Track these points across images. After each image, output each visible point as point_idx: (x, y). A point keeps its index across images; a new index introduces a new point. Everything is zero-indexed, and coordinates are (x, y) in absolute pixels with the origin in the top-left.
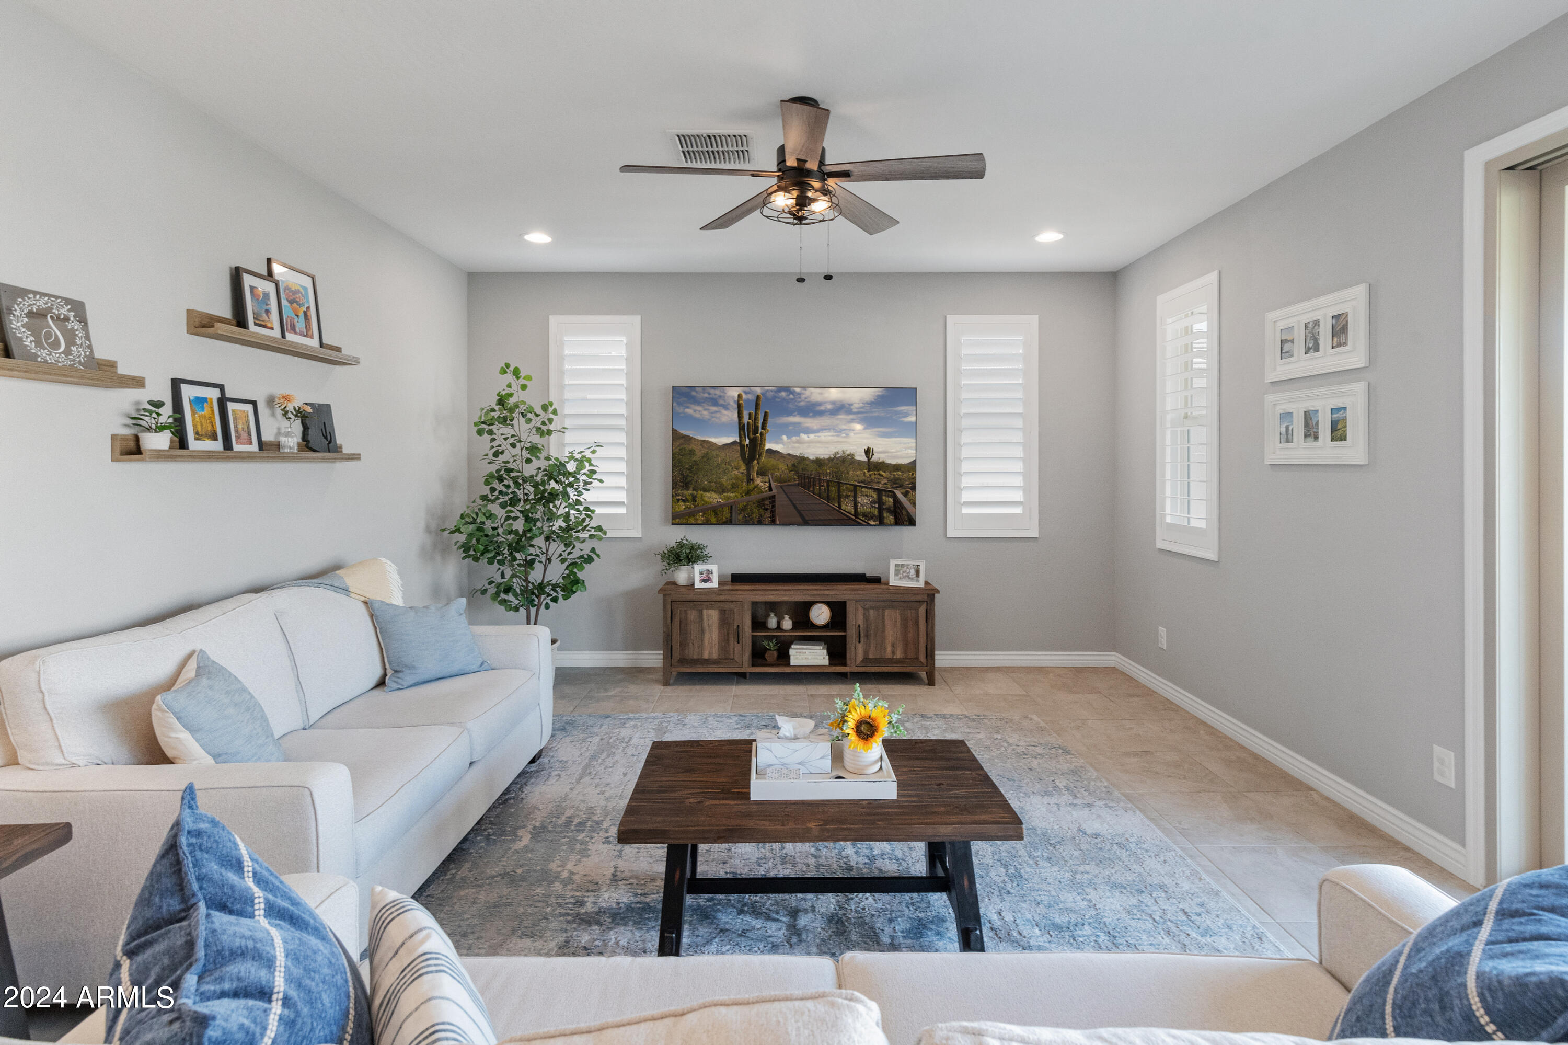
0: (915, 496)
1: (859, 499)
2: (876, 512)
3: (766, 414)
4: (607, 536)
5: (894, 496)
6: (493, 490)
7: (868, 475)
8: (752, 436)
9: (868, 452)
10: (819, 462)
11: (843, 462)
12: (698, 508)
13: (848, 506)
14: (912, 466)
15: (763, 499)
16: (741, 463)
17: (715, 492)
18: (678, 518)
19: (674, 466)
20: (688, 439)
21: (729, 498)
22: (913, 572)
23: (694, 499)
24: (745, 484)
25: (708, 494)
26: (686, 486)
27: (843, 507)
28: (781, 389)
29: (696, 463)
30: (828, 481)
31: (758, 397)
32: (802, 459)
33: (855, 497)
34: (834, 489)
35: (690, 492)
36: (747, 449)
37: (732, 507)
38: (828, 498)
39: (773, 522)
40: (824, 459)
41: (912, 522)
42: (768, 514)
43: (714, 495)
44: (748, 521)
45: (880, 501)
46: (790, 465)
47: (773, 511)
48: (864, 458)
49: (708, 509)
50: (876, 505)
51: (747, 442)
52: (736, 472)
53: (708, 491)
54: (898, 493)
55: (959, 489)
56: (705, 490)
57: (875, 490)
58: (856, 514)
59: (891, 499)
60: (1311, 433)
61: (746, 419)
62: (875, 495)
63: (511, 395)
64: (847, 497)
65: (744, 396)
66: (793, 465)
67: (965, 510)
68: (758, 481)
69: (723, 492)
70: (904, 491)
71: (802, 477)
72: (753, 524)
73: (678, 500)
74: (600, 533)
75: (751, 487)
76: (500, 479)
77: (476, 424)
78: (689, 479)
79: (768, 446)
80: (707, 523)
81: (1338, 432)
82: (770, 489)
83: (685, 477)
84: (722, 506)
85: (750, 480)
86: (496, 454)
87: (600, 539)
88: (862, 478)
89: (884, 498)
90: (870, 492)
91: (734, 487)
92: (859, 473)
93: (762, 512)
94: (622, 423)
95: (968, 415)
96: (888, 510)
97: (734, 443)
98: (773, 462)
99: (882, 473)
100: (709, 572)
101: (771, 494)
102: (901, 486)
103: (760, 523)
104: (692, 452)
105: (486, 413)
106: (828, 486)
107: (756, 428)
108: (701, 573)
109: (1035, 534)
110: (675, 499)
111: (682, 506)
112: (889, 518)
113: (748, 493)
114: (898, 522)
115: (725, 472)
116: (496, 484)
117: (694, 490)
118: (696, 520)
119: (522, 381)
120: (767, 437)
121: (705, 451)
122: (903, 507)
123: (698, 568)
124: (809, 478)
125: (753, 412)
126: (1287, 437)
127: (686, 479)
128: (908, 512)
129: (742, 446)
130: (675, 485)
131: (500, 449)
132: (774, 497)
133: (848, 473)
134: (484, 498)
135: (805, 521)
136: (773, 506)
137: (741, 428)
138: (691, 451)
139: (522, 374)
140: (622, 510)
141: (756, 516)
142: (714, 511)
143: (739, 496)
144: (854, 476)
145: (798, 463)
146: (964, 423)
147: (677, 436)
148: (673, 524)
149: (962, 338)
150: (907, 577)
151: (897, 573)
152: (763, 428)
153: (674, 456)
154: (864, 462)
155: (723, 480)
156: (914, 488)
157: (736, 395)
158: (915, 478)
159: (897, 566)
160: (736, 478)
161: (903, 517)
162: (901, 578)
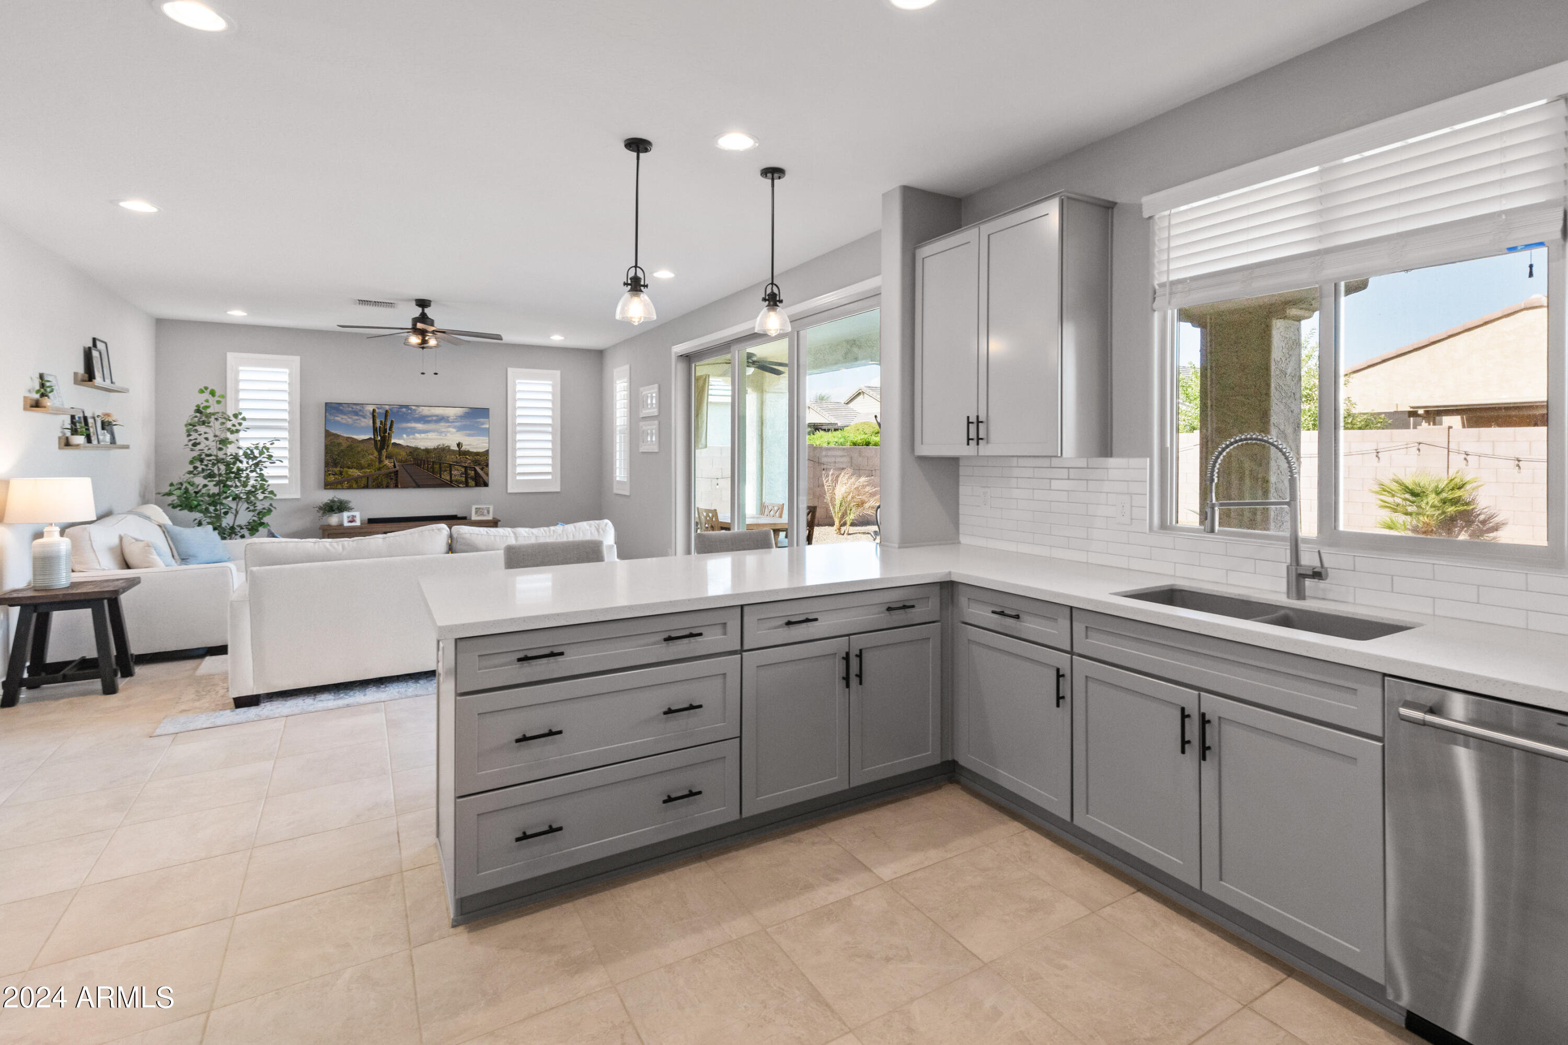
0: (488, 470)
1: (453, 472)
2: (463, 479)
3: (392, 422)
4: (278, 497)
5: (475, 470)
6: (195, 468)
7: (459, 458)
8: (382, 435)
9: (459, 445)
10: (427, 451)
11: (443, 450)
12: (344, 479)
13: (446, 476)
14: (487, 452)
15: (391, 473)
16: (375, 451)
17: (357, 469)
18: (328, 485)
19: (326, 453)
20: (336, 436)
21: (365, 473)
22: (486, 511)
23: (341, 473)
24: (377, 464)
25: (351, 470)
26: (335, 465)
27: (443, 477)
28: (402, 406)
29: (342, 451)
30: (433, 462)
31: (387, 411)
32: (416, 449)
33: (451, 471)
34: (437, 467)
35: (338, 469)
36: (379, 443)
37: (368, 478)
38: (433, 472)
39: (396, 486)
40: (431, 449)
41: (486, 484)
42: (393, 482)
43: (355, 471)
44: (379, 486)
45: (466, 473)
46: (408, 452)
47: (396, 480)
48: (456, 448)
49: (352, 479)
50: (464, 476)
51: (379, 438)
52: (371, 457)
53: (352, 468)
54: (478, 469)
55: (515, 466)
56: (349, 468)
57: (463, 467)
58: (451, 481)
59: (473, 472)
61: (378, 424)
62: (463, 470)
63: (207, 407)
64: (445, 471)
65: (377, 411)
66: (411, 452)
67: (518, 478)
68: (387, 462)
69: (362, 469)
70: (481, 467)
71: (416, 459)
72: (383, 488)
73: (330, 474)
74: (271, 495)
75: (381, 466)
76: (201, 461)
78: (337, 461)
79: (393, 441)
80: (350, 488)
82: (395, 466)
84: (361, 477)
85: (380, 461)
86: (195, 445)
87: (272, 499)
88: (455, 460)
89: (469, 471)
90: (459, 468)
91: (369, 466)
92: (453, 457)
93: (389, 480)
94: (285, 425)
95: (519, 424)
96: (472, 478)
97: (370, 439)
98: (396, 450)
99: (468, 457)
100: (354, 516)
101: (395, 469)
102: (479, 464)
103: (387, 487)
104: (339, 444)
105: (191, 419)
106: (433, 464)
107: (385, 431)
108: (348, 517)
109: (558, 489)
110: (327, 473)
111: (332, 478)
112: (472, 483)
113: (379, 469)
114: (477, 485)
115: (363, 457)
116: (197, 464)
117: (341, 467)
118: (342, 486)
119: (217, 398)
120: (393, 435)
121: (349, 443)
122: (480, 476)
123: (345, 514)
124: (421, 460)
125: (383, 420)
127: (335, 461)
128: (483, 479)
129: (376, 441)
130: (327, 464)
131: (197, 441)
132: (397, 471)
133: (446, 457)
134: (189, 473)
135: (418, 486)
136: (397, 477)
137: (375, 430)
139: (217, 394)
140: (289, 482)
141: (385, 483)
142: (355, 481)
143: (373, 471)
144: (450, 459)
145: (414, 452)
146: (518, 428)
147: (328, 434)
148: (325, 489)
149: (517, 381)
150: (483, 515)
151: (476, 513)
152: (390, 430)
153: (326, 447)
154: (456, 451)
155: (362, 462)
156: (487, 465)
157: (371, 410)
158: (488, 460)
159: (476, 508)
160: (372, 460)
161: (481, 482)
162: (478, 516)
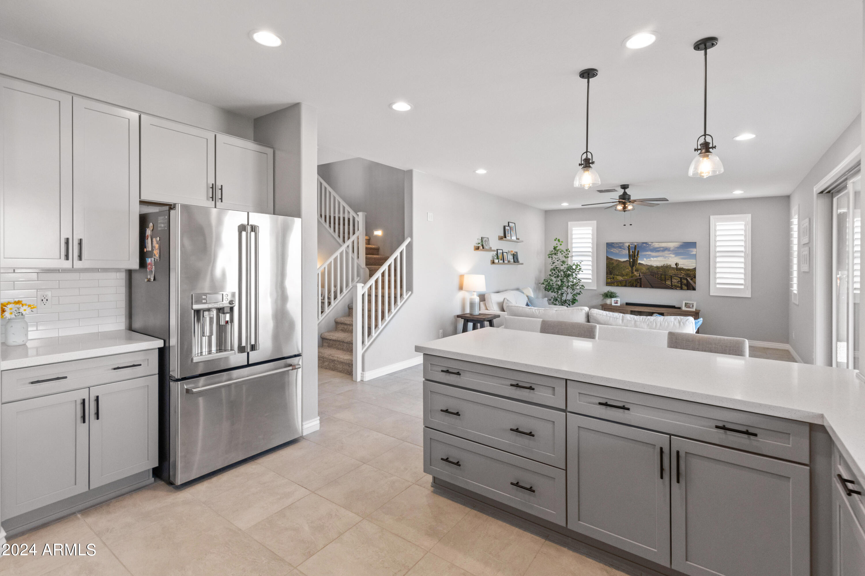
0: (696, 280)
1: (673, 280)
2: (680, 285)
3: (638, 251)
5: (687, 280)
6: (552, 273)
7: (676, 272)
8: (633, 258)
9: (676, 264)
10: (657, 267)
11: (667, 268)
12: (615, 281)
13: (668, 283)
14: (695, 269)
15: (638, 279)
16: (630, 267)
18: (608, 284)
19: (607, 268)
20: (612, 259)
21: (625, 278)
22: (691, 305)
23: (613, 278)
24: (631, 274)
25: (618, 277)
26: (611, 274)
27: (667, 283)
28: (643, 243)
29: (614, 267)
31: (635, 246)
32: (651, 266)
33: (671, 279)
34: (663, 277)
36: (631, 263)
37: (626, 281)
38: (661, 280)
39: (641, 286)
40: (660, 266)
41: (694, 289)
42: (639, 284)
43: (620, 277)
44: (632, 285)
45: (681, 281)
47: (641, 283)
48: (675, 266)
49: (619, 281)
50: (680, 283)
51: (632, 260)
52: (628, 270)
54: (688, 279)
55: (715, 278)
56: (617, 276)
57: (679, 277)
58: (672, 285)
59: (685, 281)
61: (631, 253)
62: (679, 279)
63: (557, 247)
64: (668, 279)
65: (630, 246)
66: (648, 268)
67: (719, 286)
68: (635, 273)
69: (623, 276)
70: (691, 278)
71: (651, 272)
72: (634, 287)
73: (609, 278)
74: (583, 287)
75: (633, 275)
76: (554, 270)
77: (548, 255)
78: (612, 272)
79: (639, 262)
80: (618, 286)
81: (807, 262)
82: (640, 276)
83: (611, 271)
84: (623, 281)
85: (632, 273)
86: (553, 263)
87: (583, 289)
88: (674, 273)
89: (683, 280)
90: (677, 278)
91: (627, 275)
92: (673, 271)
93: (637, 283)
94: (590, 254)
95: (719, 251)
96: (685, 284)
97: (627, 261)
98: (640, 267)
99: (682, 272)
100: (617, 302)
102: (690, 277)
103: (636, 286)
104: (613, 263)
105: (551, 252)
106: (661, 275)
107: (635, 256)
108: (614, 302)
109: (749, 296)
110: (607, 278)
111: (609, 280)
112: (685, 287)
113: (632, 277)
114: (688, 289)
115: (624, 270)
116: (553, 271)
117: (614, 275)
118: (614, 284)
119: (560, 243)
120: (639, 259)
121: (617, 263)
122: (690, 284)
123: (613, 299)
124: (654, 273)
125: (634, 251)
126: (803, 263)
128: (693, 286)
129: (630, 262)
130: (607, 273)
131: (554, 262)
132: (641, 278)
133: (669, 271)
134: (550, 275)
135: (652, 287)
136: (641, 282)
137: (630, 256)
138: (612, 263)
139: (560, 241)
140: (590, 281)
141: (635, 284)
142: (620, 282)
143: (629, 277)
144: (671, 273)
145: (650, 268)
146: (718, 254)
147: (608, 258)
148: (606, 286)
149: (717, 224)
150: (689, 307)
151: (686, 305)
152: (637, 256)
153: (607, 264)
154: (675, 268)
155: (623, 272)
156: (695, 277)
157: (628, 245)
158: (695, 274)
159: (686, 303)
160: (628, 272)
161: (691, 287)
162: (687, 308)
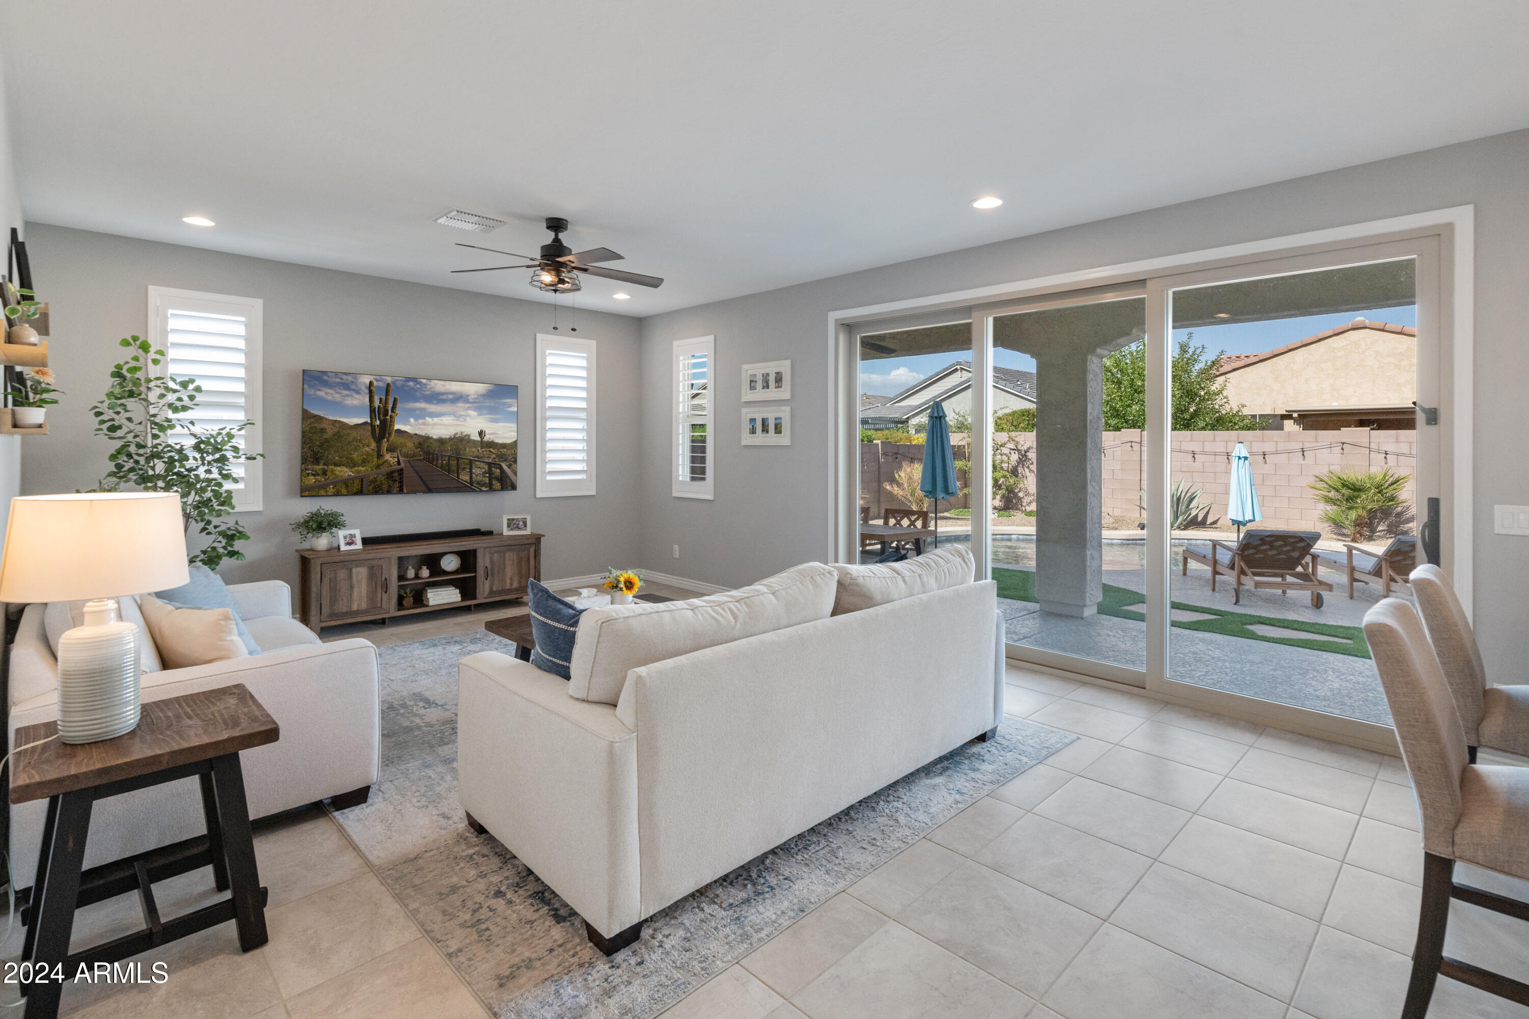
0: (516, 467)
1: (473, 471)
2: (487, 480)
3: (395, 400)
4: (236, 510)
5: (501, 468)
7: (481, 451)
8: (382, 418)
9: (481, 433)
10: (441, 441)
11: (461, 441)
12: (328, 481)
13: (465, 477)
14: (515, 443)
15: (392, 472)
16: (372, 441)
17: (346, 466)
18: (306, 491)
19: (304, 443)
20: (319, 419)
21: (359, 472)
22: (521, 523)
23: (325, 473)
24: (375, 459)
25: (339, 469)
26: (317, 461)
27: (461, 477)
28: (409, 379)
29: (327, 440)
30: (449, 456)
31: (388, 385)
32: (427, 438)
33: (471, 469)
34: (454, 463)
35: (321, 467)
36: (377, 429)
37: (362, 479)
38: (449, 471)
39: (401, 491)
40: (446, 439)
41: (514, 487)
42: (397, 485)
43: (344, 469)
44: (377, 490)
45: (490, 472)
46: (416, 443)
47: (401, 482)
48: (478, 439)
49: (341, 481)
50: (487, 475)
51: (378, 423)
52: (367, 449)
53: (340, 466)
54: (504, 466)
55: (545, 462)
56: (336, 465)
57: (487, 463)
58: (471, 483)
59: (498, 470)
60: (765, 429)
61: (377, 403)
62: (486, 467)
63: (135, 369)
64: (464, 469)
65: (375, 383)
66: (420, 443)
67: (549, 478)
68: (388, 457)
69: (354, 466)
70: (508, 464)
71: (427, 453)
72: (383, 493)
73: (308, 475)
75: (380, 462)
76: (129, 455)
78: (319, 455)
79: (397, 427)
80: (338, 494)
81: (778, 430)
82: (399, 463)
83: (316, 454)
84: (353, 479)
85: (380, 456)
86: (112, 429)
88: (476, 453)
89: (493, 469)
90: (482, 465)
92: (474, 450)
93: (391, 483)
94: (241, 400)
95: (550, 408)
96: (497, 479)
97: (365, 423)
98: (401, 440)
99: (492, 450)
100: (352, 536)
101: (399, 467)
102: (506, 460)
103: (389, 492)
104: (323, 431)
106: (448, 460)
107: (386, 411)
108: (345, 537)
109: (593, 493)
110: (304, 473)
111: (312, 480)
112: (497, 485)
113: (378, 467)
114: (503, 488)
115: (356, 449)
117: (324, 464)
118: (326, 491)
120: (396, 419)
121: (336, 430)
122: (507, 476)
124: (433, 454)
125: (383, 397)
126: (753, 431)
127: (317, 455)
128: (511, 480)
129: (373, 427)
130: (304, 460)
132: (402, 470)
133: (465, 450)
135: (429, 490)
136: (402, 478)
137: (372, 410)
138: (322, 429)
141: (385, 487)
142: (345, 483)
143: (369, 469)
144: (471, 452)
145: (424, 442)
146: (549, 413)
147: (306, 415)
148: (302, 496)
149: (548, 352)
150: (518, 528)
151: (509, 526)
152: (392, 412)
153: (304, 434)
154: (478, 441)
155: (355, 456)
156: (515, 462)
157: (368, 382)
158: (516, 454)
159: (508, 520)
160: (368, 454)
161: (507, 483)
162: (512, 529)
